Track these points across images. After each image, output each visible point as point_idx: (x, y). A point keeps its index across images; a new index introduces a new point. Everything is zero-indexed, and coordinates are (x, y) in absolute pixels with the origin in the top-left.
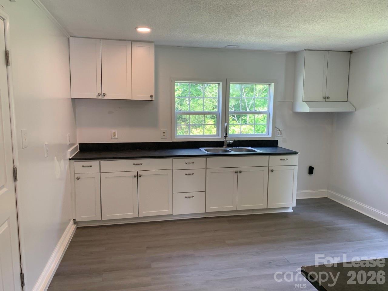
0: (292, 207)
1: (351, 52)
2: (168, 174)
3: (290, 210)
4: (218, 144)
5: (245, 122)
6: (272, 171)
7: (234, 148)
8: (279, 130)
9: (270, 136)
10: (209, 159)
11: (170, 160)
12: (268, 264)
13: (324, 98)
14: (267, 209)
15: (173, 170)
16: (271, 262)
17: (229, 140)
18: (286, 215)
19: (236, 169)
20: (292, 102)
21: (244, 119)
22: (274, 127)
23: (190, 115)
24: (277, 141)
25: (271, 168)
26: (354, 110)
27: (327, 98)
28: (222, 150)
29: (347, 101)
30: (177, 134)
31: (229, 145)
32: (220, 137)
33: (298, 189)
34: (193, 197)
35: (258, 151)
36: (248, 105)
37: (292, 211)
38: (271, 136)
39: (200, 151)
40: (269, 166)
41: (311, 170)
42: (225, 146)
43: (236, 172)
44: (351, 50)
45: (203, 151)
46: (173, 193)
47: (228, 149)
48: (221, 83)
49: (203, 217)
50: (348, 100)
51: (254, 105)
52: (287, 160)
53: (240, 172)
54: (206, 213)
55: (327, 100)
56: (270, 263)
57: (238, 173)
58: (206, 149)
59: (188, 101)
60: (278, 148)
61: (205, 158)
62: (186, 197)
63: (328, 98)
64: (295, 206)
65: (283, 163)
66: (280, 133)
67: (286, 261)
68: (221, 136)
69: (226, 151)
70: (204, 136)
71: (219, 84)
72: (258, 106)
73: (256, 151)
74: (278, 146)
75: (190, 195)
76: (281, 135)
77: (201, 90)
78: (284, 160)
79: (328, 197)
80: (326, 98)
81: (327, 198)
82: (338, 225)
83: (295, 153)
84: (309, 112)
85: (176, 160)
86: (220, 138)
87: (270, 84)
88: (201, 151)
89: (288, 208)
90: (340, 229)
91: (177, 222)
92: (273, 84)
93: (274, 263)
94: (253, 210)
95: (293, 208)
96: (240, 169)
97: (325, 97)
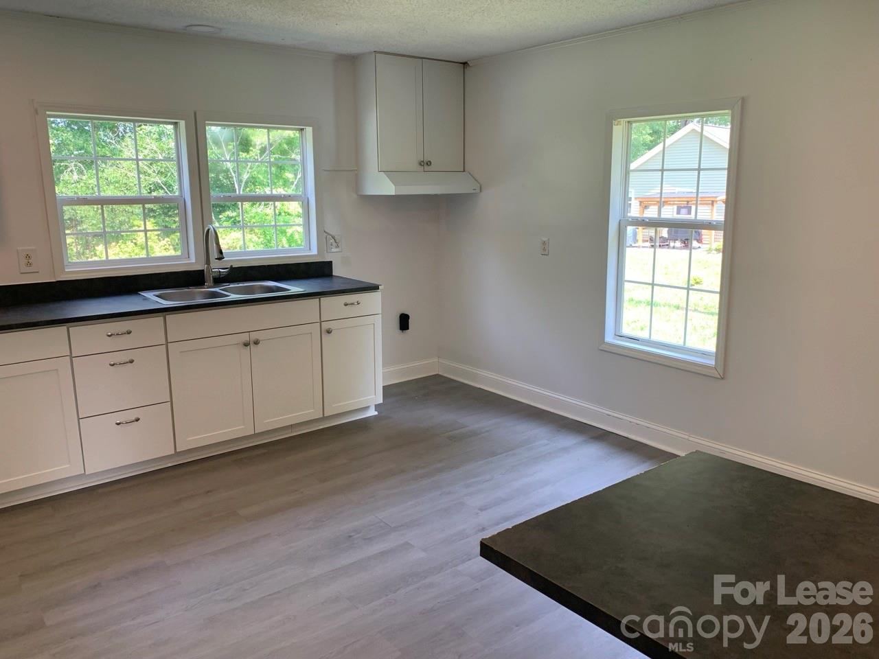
0: (376, 405)
1: (465, 64)
2: (57, 370)
3: (372, 412)
4: (192, 279)
5: (235, 223)
6: (329, 332)
7: (231, 286)
8: (333, 238)
9: (314, 251)
10: (171, 318)
11: (61, 330)
12: (347, 541)
13: (420, 164)
14: (324, 419)
15: (71, 357)
16: (352, 534)
17: (217, 267)
18: (363, 425)
19: (245, 338)
20: (355, 175)
21: (231, 218)
22: (321, 231)
23: (102, 207)
24: (330, 263)
25: (325, 326)
26: (478, 191)
27: (427, 164)
28: (202, 292)
29: (464, 171)
30: (70, 260)
31: (219, 280)
32: (194, 261)
33: (384, 366)
34: (137, 420)
35: (294, 288)
36: (240, 182)
37: (376, 413)
38: (316, 253)
39: (144, 299)
40: (321, 322)
41: (404, 322)
42: (209, 282)
43: (246, 345)
44: (464, 61)
45: (152, 298)
46: (79, 419)
47: (217, 290)
48: (182, 123)
49: (170, 465)
50: (466, 169)
51: (253, 181)
52: (358, 304)
53: (256, 343)
54: (177, 454)
55: (426, 168)
56: (350, 536)
57: (252, 346)
58: (158, 293)
59: (75, 174)
60: (335, 280)
61: (162, 318)
62: (118, 424)
63: (429, 163)
64: (382, 402)
65: (349, 311)
66: (334, 244)
67: (382, 524)
68: (196, 259)
69: (215, 295)
70: (148, 259)
71: (175, 124)
72: (261, 184)
73: (289, 290)
74: (333, 274)
75: (132, 415)
76: (337, 250)
77: (110, 142)
78: (353, 304)
79: (440, 373)
80: (425, 164)
81: (438, 374)
82: (468, 426)
83: (375, 288)
84: (394, 194)
85: (77, 330)
86: (193, 263)
87: (302, 130)
88: (146, 299)
89: (367, 408)
90: (474, 434)
91: (100, 491)
92: (309, 130)
93: (358, 535)
94: (292, 427)
95: (377, 407)
96: (254, 336)
97: (423, 161)
